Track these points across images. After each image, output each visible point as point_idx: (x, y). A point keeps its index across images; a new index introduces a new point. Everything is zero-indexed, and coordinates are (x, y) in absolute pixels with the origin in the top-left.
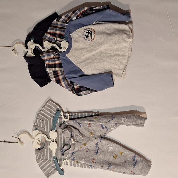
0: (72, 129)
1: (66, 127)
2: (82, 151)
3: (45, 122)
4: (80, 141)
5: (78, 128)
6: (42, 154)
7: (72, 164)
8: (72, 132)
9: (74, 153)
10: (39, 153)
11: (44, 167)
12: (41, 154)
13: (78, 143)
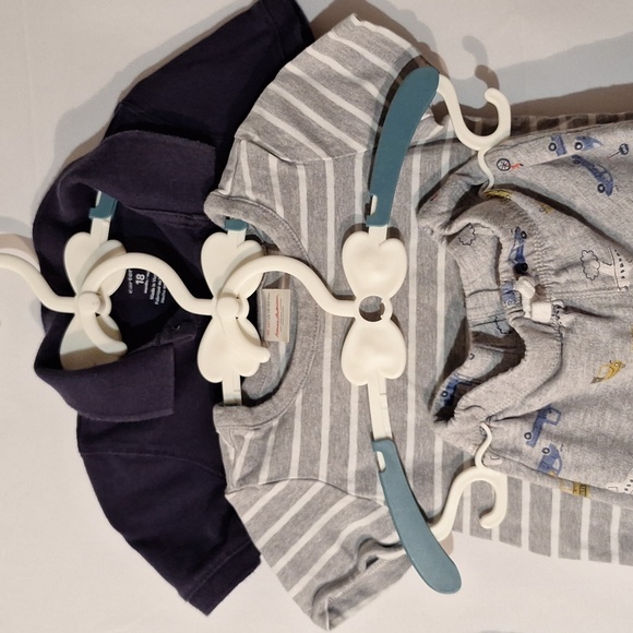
0: (521, 214)
1: (472, 198)
2: (617, 404)
3: (301, 172)
4: (606, 312)
5: (579, 204)
6: (272, 437)
7: (518, 530)
8: (522, 236)
9: (552, 417)
10: (250, 435)
11: (292, 542)
12: (265, 437)
13: (590, 323)
